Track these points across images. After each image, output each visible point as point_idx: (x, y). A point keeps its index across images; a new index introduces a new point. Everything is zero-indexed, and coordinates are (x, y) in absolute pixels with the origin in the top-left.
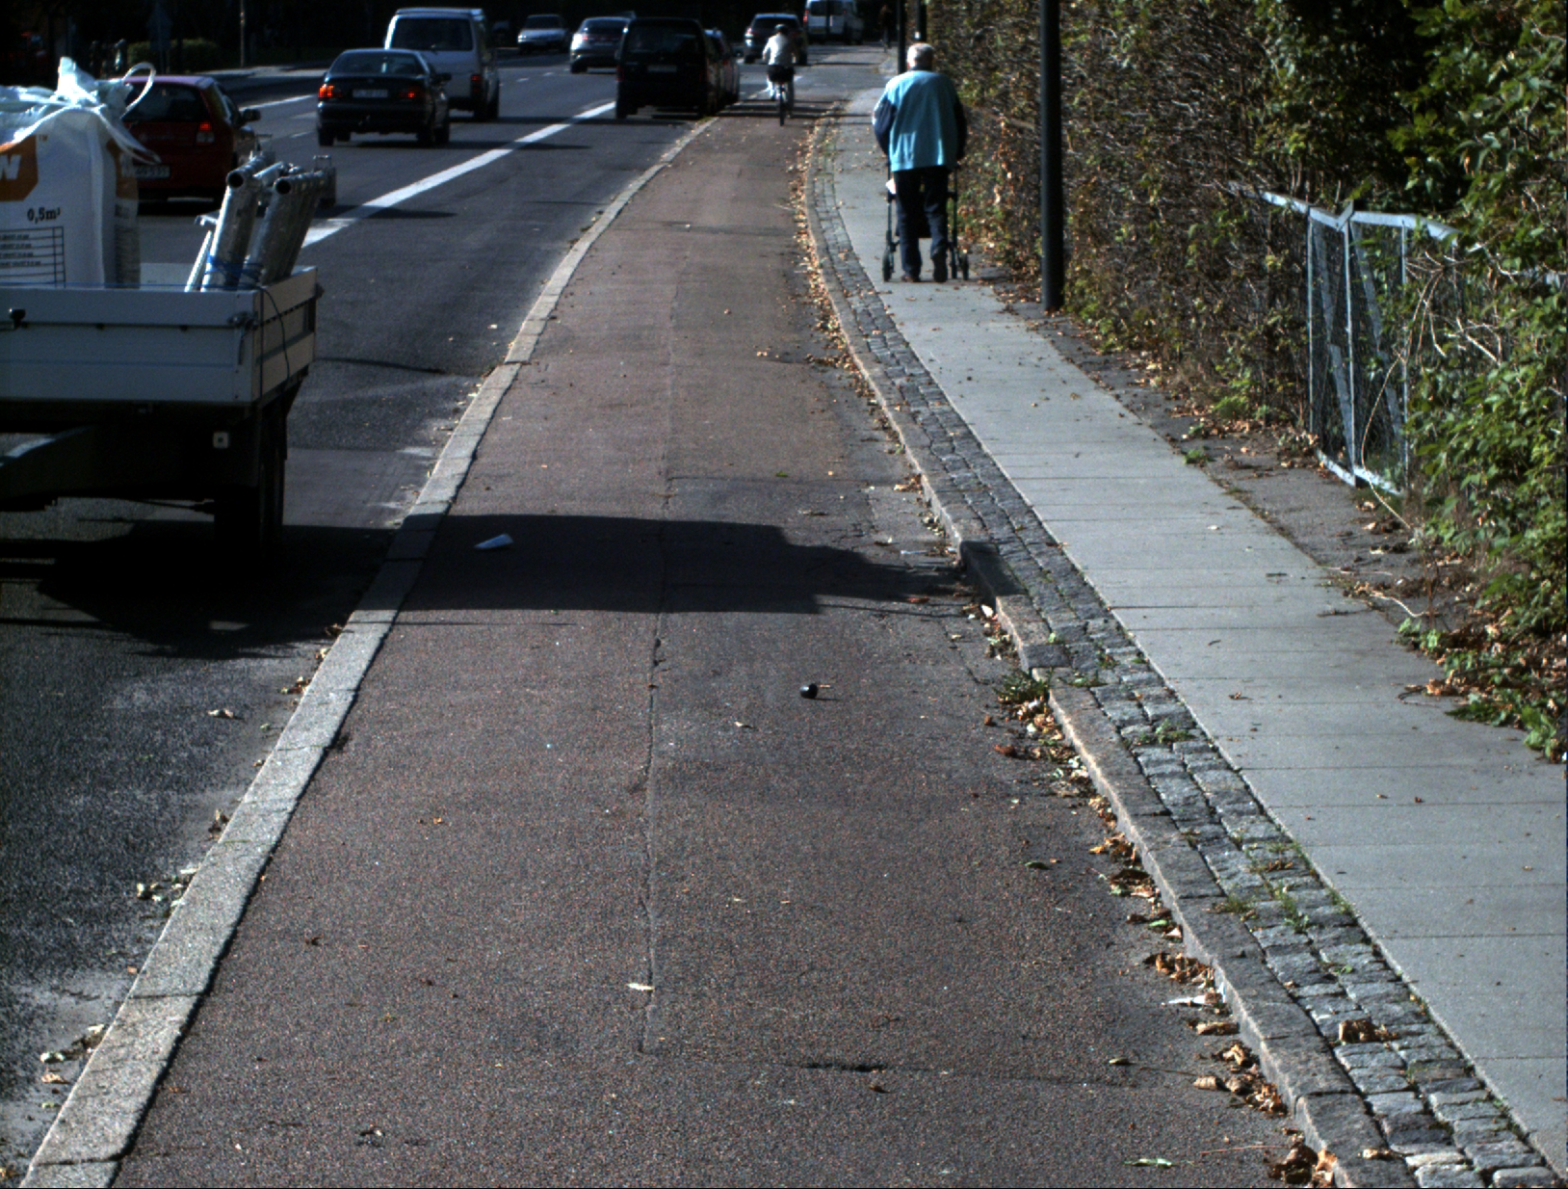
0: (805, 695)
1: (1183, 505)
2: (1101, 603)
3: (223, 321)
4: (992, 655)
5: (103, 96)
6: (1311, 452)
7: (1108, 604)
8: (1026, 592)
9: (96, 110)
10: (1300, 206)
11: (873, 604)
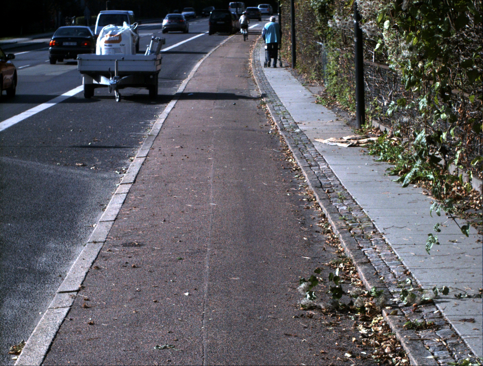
3: (151, 59)
4: (261, 102)
5: (131, 27)
7: (279, 97)
8: (269, 97)
9: (130, 29)
11: (246, 100)
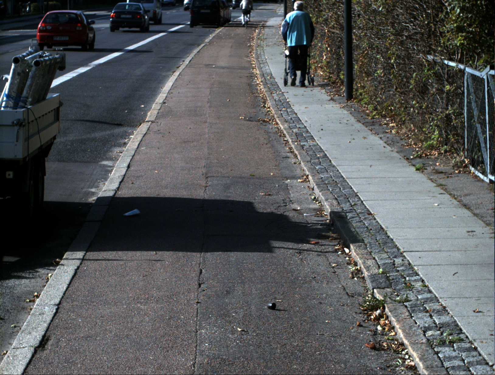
0: (270, 308)
1: (420, 192)
2: (399, 249)
3: (10, 123)
4: (353, 278)
6: (466, 166)
7: (402, 250)
8: (363, 241)
10: (462, 67)
11: (296, 246)
